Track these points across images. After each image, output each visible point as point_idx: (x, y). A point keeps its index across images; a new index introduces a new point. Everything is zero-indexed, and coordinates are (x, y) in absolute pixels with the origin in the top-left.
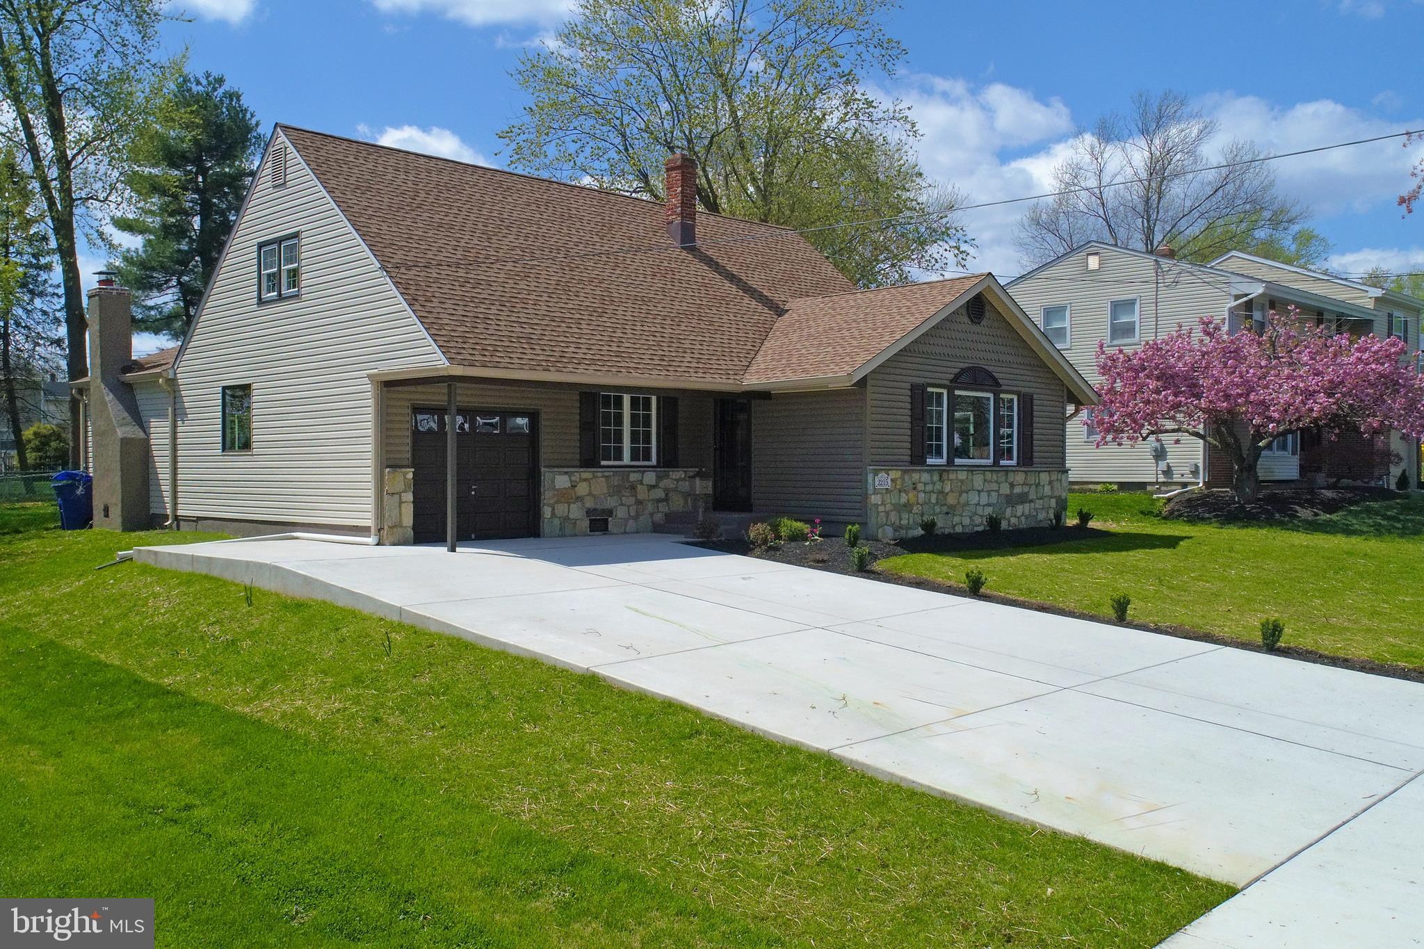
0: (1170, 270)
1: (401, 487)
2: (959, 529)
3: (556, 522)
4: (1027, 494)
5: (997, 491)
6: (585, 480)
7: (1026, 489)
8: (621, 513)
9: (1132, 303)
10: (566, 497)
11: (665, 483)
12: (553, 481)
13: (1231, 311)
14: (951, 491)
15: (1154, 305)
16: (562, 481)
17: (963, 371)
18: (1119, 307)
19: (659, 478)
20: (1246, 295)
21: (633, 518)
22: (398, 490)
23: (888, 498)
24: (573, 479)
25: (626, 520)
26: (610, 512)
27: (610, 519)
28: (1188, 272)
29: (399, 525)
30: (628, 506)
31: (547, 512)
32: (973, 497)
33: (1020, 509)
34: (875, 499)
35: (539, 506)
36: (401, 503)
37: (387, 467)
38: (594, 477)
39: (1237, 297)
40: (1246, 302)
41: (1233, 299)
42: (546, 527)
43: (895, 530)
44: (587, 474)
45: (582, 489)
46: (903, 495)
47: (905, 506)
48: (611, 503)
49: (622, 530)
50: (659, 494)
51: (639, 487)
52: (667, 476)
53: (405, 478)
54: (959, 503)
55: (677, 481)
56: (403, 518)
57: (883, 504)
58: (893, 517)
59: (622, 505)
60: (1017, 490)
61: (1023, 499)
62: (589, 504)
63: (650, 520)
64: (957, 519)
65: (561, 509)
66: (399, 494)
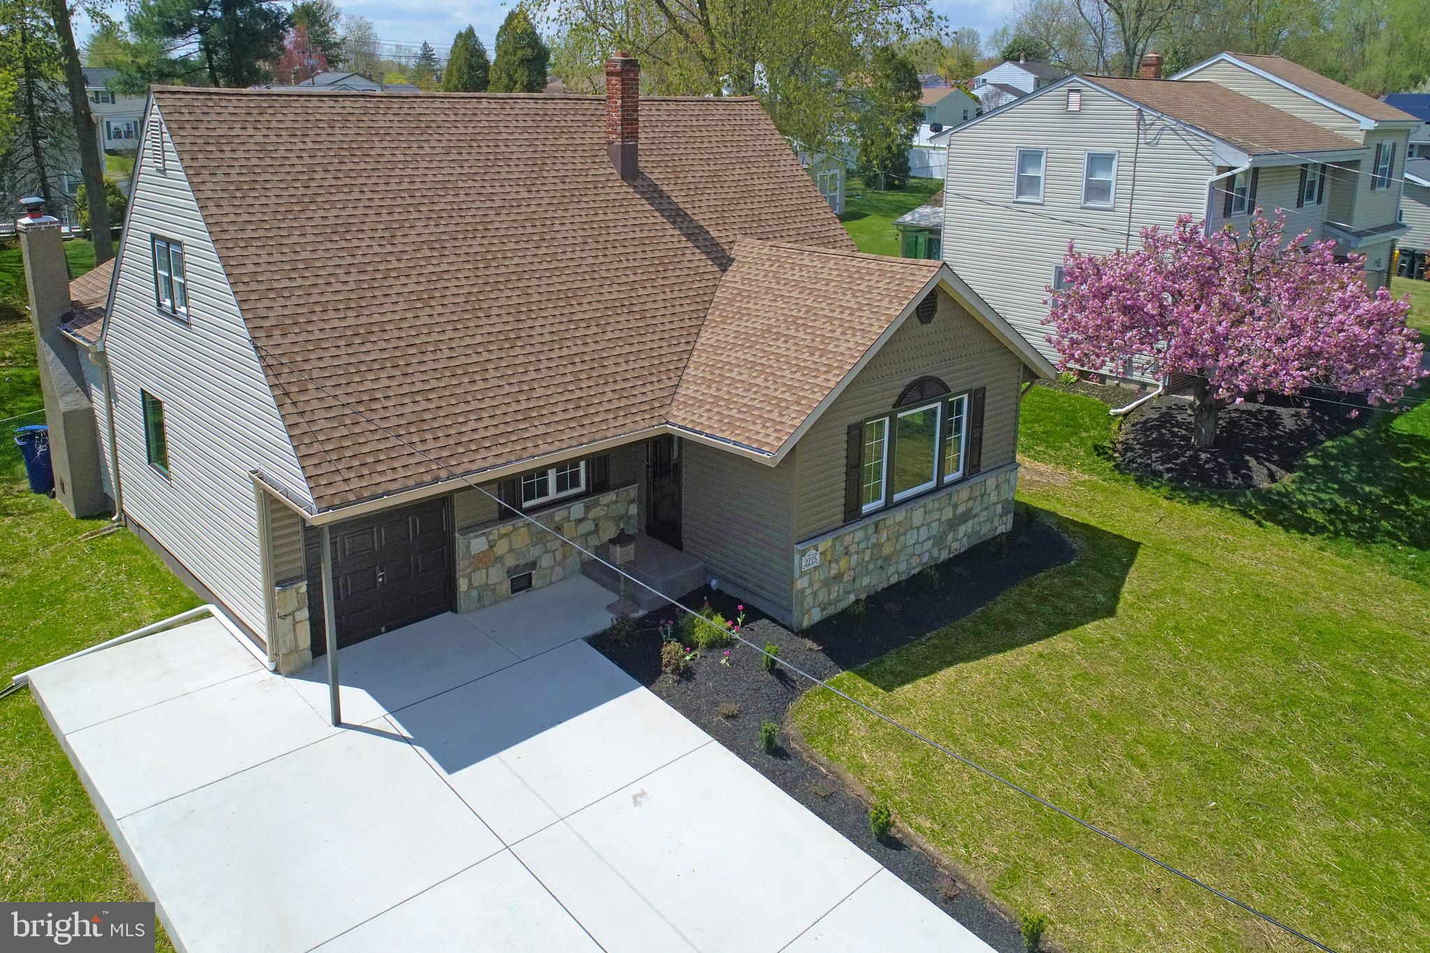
0: (1152, 124)
1: (292, 604)
2: (894, 580)
3: (474, 593)
4: (970, 510)
5: (939, 520)
6: (505, 535)
7: (970, 504)
8: (546, 562)
9: (1109, 158)
10: (484, 560)
11: (594, 513)
12: (468, 548)
13: (1213, 186)
14: (888, 539)
15: (1132, 164)
16: (478, 544)
17: (909, 388)
18: (1098, 161)
19: (588, 509)
20: (1231, 169)
21: (559, 564)
22: (291, 610)
23: (816, 576)
24: (491, 537)
25: (551, 568)
26: (533, 565)
27: (534, 572)
28: (1172, 129)
29: (296, 650)
30: (554, 552)
31: (463, 584)
32: (911, 538)
33: (962, 529)
34: (801, 583)
35: (455, 577)
36: (295, 623)
37: (277, 585)
38: (515, 529)
39: (1221, 170)
40: (1229, 177)
41: (1215, 170)
42: (462, 603)
43: (823, 610)
44: (506, 528)
45: (502, 547)
46: (834, 565)
47: (835, 578)
48: (534, 553)
49: (547, 581)
50: (588, 526)
51: (566, 525)
52: (596, 504)
53: (298, 593)
54: (895, 550)
55: (608, 506)
56: (299, 641)
57: (811, 585)
58: (822, 596)
59: (546, 552)
60: (961, 509)
61: (966, 516)
62: (510, 562)
63: (578, 559)
64: (892, 569)
65: (479, 577)
66: (292, 614)
